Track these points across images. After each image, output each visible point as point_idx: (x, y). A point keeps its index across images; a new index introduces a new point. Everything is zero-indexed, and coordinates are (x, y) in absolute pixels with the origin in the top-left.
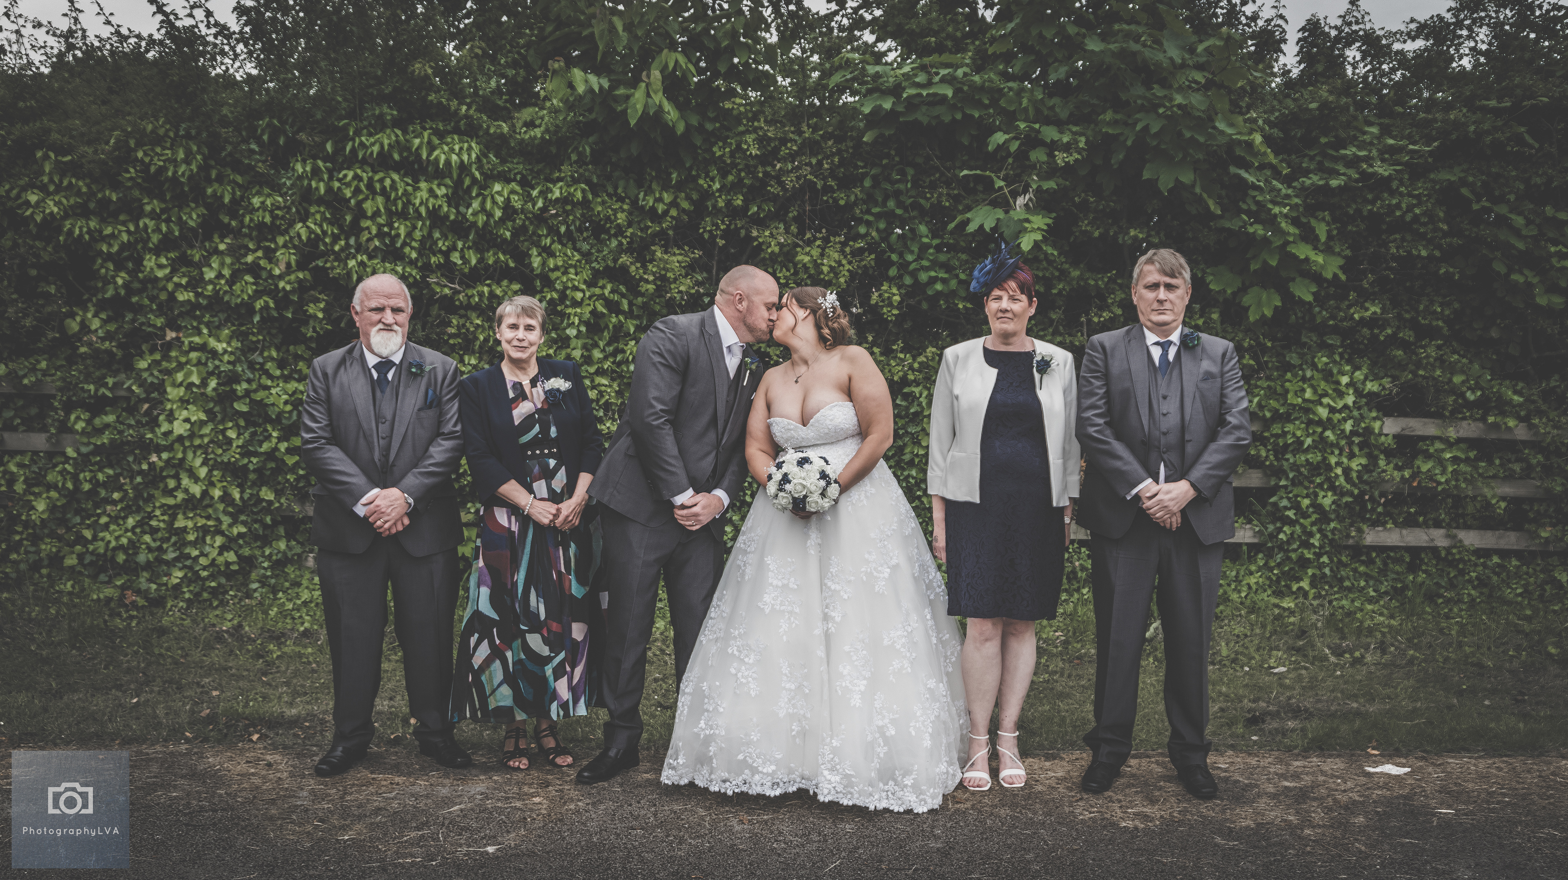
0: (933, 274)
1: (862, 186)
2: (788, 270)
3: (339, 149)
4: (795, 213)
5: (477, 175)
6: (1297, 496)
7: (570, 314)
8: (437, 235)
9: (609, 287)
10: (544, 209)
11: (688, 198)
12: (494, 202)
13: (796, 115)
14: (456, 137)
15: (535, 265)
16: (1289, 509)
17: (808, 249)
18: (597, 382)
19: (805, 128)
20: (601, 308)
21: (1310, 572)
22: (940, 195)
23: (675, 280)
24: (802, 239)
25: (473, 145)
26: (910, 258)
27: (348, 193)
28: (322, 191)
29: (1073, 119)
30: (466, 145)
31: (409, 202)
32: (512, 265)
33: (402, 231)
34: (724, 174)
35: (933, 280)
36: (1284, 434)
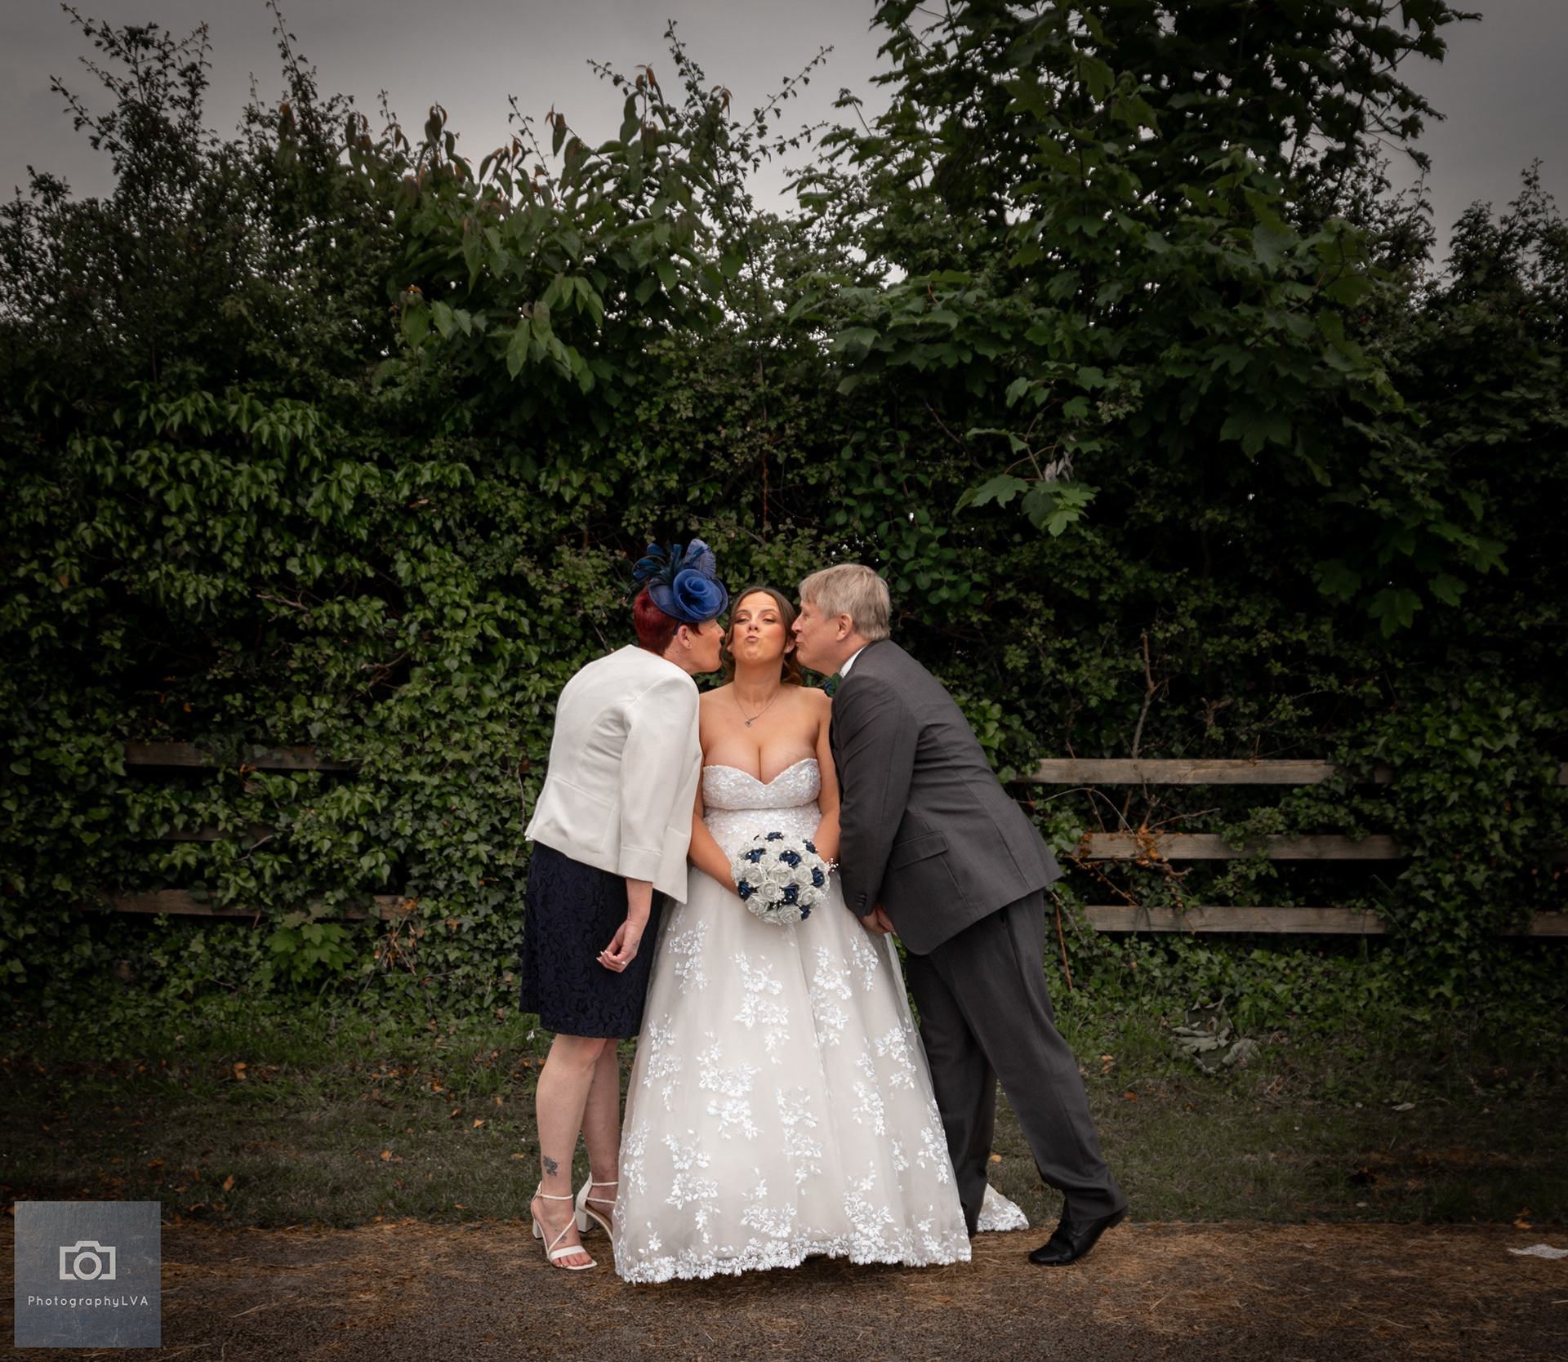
0: (936, 576)
1: (840, 459)
2: (742, 575)
3: (130, 423)
4: (751, 498)
5: (318, 453)
6: (1437, 871)
7: (448, 640)
8: (268, 535)
9: (502, 602)
10: (412, 498)
11: (606, 480)
12: (341, 490)
13: (748, 363)
14: (287, 401)
15: (402, 574)
16: (1426, 888)
17: (767, 546)
18: (489, 731)
19: (760, 380)
20: (492, 632)
21: (1454, 972)
22: (946, 468)
23: (590, 590)
24: (760, 533)
25: (310, 412)
26: (905, 555)
27: (143, 481)
28: (110, 479)
29: (1125, 358)
30: (300, 413)
31: (227, 492)
32: (370, 574)
33: (219, 531)
34: (653, 445)
35: (937, 585)
36: (1420, 787)
